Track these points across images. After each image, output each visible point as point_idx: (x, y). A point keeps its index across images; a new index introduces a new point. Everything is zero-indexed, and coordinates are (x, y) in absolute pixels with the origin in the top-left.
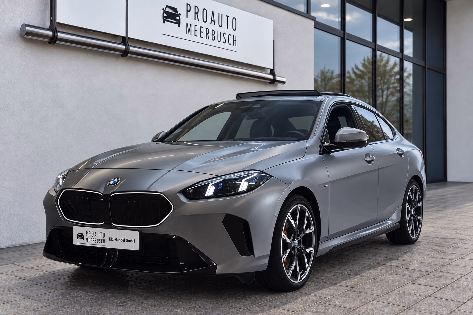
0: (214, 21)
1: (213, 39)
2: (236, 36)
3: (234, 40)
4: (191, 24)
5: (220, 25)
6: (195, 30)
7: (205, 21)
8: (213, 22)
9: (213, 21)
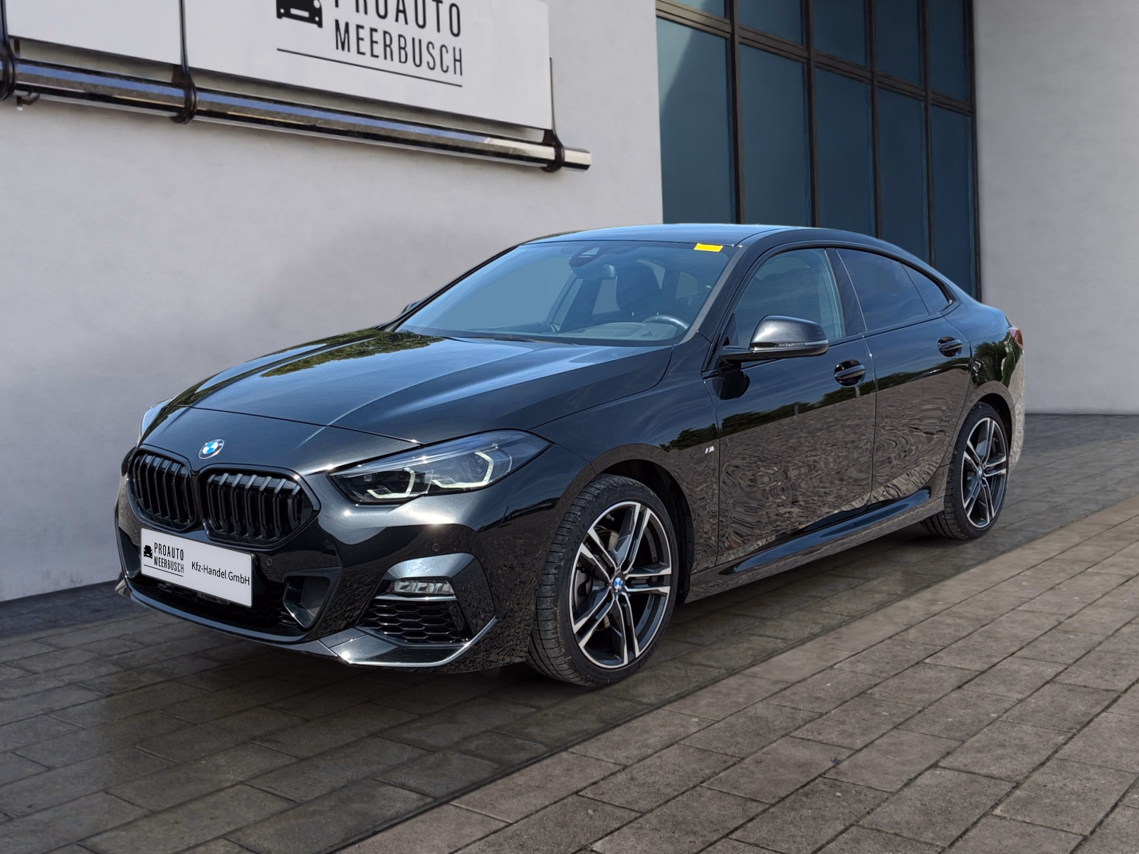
0: (404, 12)
1: (403, 59)
2: (460, 50)
3: (455, 60)
4: (347, 25)
5: (421, 22)
6: (359, 39)
7: (382, 13)
8: (401, 16)
9: (401, 11)
